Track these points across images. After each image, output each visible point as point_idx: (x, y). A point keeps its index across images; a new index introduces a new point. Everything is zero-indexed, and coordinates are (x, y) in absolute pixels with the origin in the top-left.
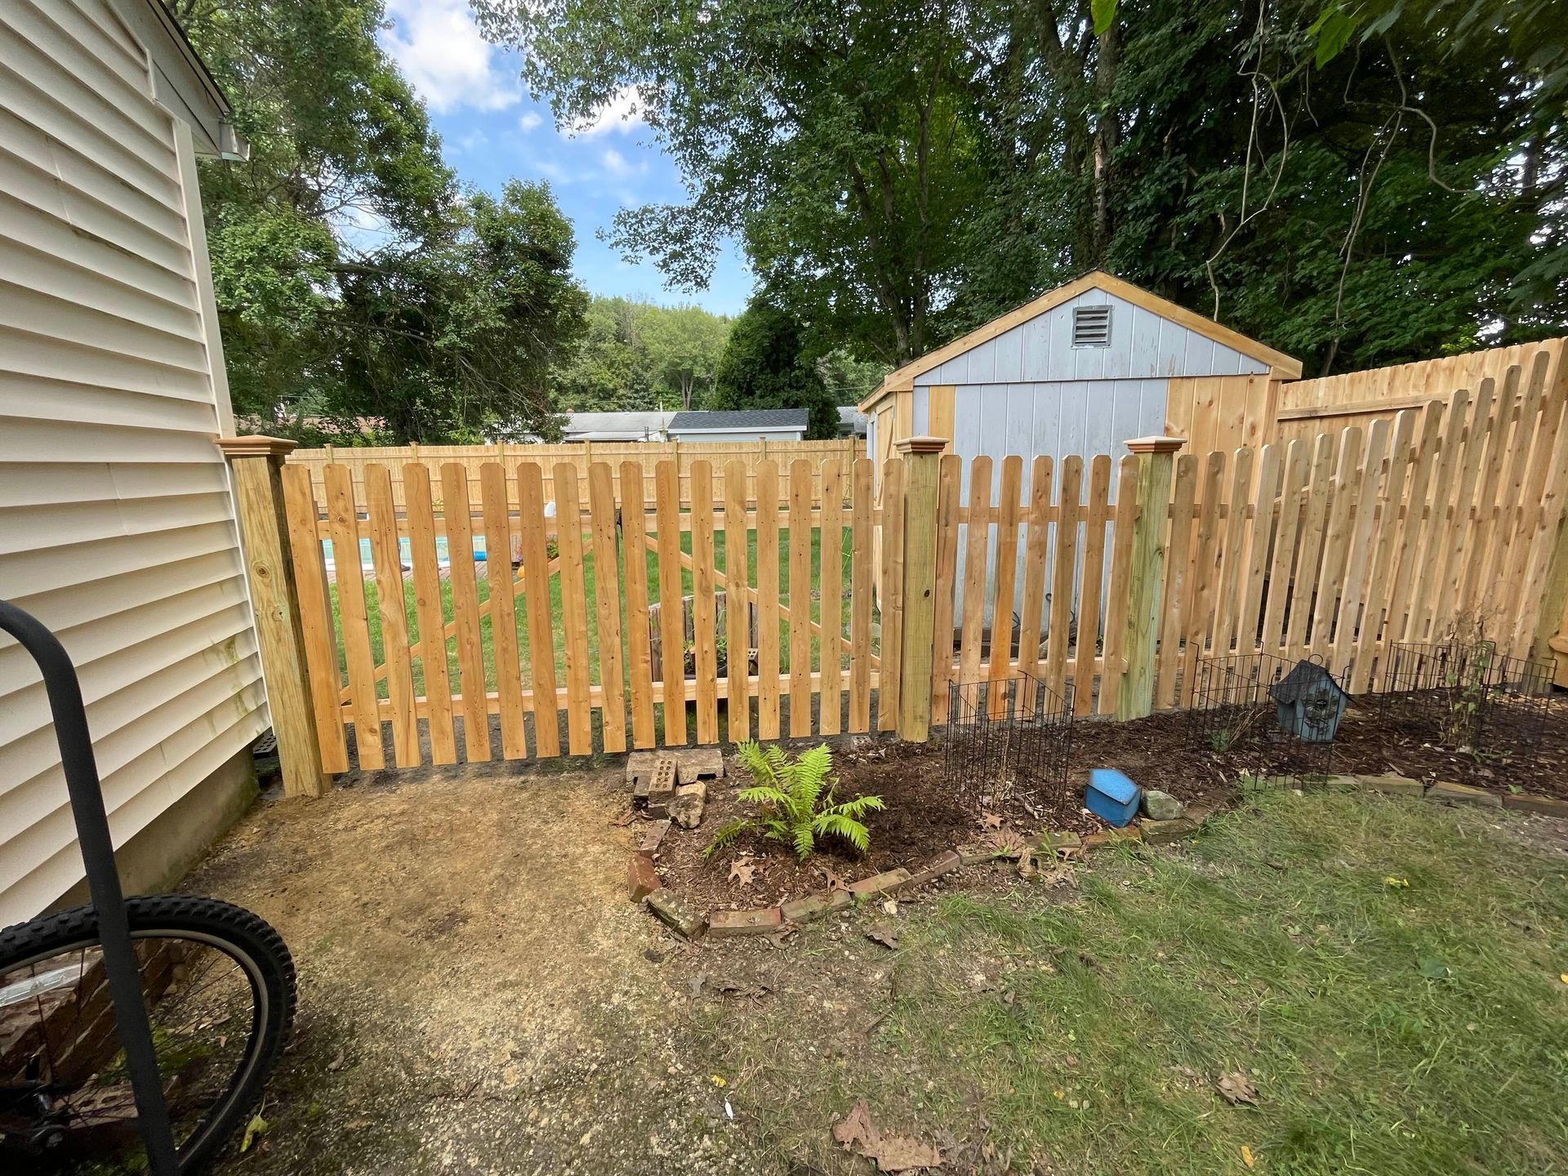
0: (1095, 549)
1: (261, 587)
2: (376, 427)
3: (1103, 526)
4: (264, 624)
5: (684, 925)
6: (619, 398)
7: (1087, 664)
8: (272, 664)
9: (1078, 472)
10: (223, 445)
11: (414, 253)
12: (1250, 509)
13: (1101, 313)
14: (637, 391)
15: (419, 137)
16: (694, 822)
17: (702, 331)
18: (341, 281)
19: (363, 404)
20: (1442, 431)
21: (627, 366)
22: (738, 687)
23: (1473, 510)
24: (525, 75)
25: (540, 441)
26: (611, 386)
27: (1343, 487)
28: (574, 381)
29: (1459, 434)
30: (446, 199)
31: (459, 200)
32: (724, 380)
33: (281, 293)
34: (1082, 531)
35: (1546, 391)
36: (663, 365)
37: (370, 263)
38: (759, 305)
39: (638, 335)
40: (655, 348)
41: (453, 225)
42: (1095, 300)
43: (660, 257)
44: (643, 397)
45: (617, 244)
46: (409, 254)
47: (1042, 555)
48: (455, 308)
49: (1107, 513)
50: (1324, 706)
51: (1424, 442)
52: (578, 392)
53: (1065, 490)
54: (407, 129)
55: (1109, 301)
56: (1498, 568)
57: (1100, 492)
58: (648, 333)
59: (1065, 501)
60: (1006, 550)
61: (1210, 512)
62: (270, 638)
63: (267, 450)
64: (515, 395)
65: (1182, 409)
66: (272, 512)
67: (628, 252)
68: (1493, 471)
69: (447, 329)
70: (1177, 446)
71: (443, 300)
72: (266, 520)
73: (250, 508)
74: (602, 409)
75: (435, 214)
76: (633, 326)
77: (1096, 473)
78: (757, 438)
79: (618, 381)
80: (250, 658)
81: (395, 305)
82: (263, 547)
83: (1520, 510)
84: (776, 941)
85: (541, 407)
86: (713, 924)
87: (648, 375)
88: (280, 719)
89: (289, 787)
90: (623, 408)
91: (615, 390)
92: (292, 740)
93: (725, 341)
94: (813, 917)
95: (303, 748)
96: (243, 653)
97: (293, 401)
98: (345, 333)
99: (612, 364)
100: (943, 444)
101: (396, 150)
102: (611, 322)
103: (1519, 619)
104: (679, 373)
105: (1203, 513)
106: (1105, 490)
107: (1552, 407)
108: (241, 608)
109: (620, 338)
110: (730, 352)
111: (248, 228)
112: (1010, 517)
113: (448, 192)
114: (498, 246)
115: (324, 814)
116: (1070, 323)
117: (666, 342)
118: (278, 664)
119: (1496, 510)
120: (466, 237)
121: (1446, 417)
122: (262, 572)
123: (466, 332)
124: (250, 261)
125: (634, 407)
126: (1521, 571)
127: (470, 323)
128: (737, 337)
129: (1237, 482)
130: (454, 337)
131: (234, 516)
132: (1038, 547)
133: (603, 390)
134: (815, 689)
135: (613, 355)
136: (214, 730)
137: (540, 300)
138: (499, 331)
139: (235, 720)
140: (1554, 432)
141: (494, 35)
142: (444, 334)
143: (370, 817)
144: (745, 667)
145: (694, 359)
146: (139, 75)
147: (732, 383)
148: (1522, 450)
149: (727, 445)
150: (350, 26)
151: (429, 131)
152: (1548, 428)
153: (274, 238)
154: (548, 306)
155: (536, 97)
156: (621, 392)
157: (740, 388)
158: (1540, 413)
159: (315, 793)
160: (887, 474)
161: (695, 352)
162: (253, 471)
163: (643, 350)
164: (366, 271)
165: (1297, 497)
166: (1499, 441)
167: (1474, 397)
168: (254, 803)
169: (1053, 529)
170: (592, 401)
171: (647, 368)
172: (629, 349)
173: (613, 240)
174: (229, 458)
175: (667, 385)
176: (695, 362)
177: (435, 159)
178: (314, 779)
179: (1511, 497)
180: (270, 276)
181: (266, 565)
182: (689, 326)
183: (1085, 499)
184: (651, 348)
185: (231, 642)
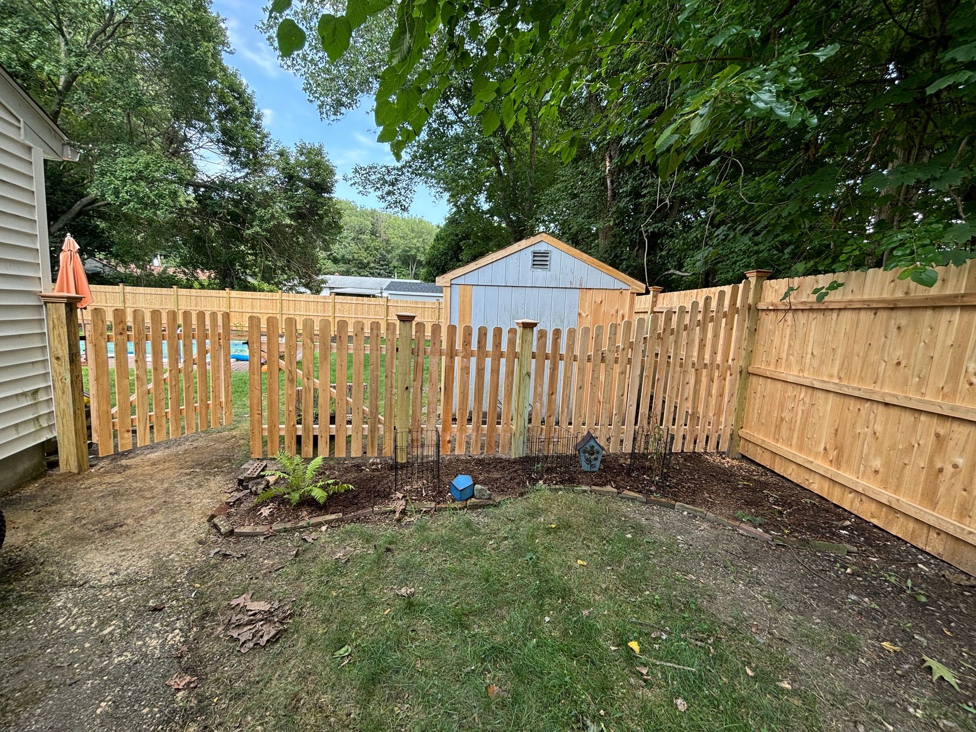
0: (495, 371)
1: (56, 365)
2: (209, 277)
3: (499, 361)
4: (56, 383)
5: (223, 530)
6: (371, 268)
7: (492, 429)
8: (59, 404)
9: (485, 334)
10: (43, 297)
11: (241, 178)
12: (575, 357)
13: (545, 254)
14: (382, 265)
15: (248, 114)
16: (259, 492)
17: (422, 233)
18: (195, 191)
19: (202, 264)
20: (674, 324)
21: (377, 250)
22: (306, 429)
23: (694, 364)
24: (305, 89)
25: (308, 291)
26: (365, 261)
27: (623, 349)
28: (343, 256)
29: (682, 327)
30: (263, 149)
31: (271, 150)
32: (429, 263)
33: (149, 197)
34: (488, 361)
35: (726, 309)
36: (399, 251)
37: (213, 182)
38: (452, 221)
39: (385, 232)
40: (394, 240)
41: (265, 164)
42: (542, 248)
43: (379, 193)
44: (385, 269)
45: (354, 184)
46: (237, 179)
47: (468, 373)
48: (261, 212)
49: (502, 355)
50: (592, 454)
51: (664, 329)
52: (345, 263)
53: (479, 342)
54: (241, 109)
55: (550, 248)
56: (709, 394)
57: (497, 345)
58: (391, 231)
59: (479, 348)
60: (450, 369)
61: (554, 357)
62: (59, 392)
63: (65, 300)
64: (295, 265)
65: (587, 304)
66: (65, 329)
67: (361, 189)
68: (702, 346)
69: (254, 223)
70: (535, 325)
71: (254, 207)
72: (62, 334)
73: (54, 327)
74: (360, 275)
75: (255, 156)
76: (381, 228)
77: (495, 335)
78: (434, 300)
79: (371, 258)
80: (47, 400)
81: (224, 208)
82: (59, 347)
83: (718, 365)
84: (262, 539)
85: (310, 273)
86: (236, 530)
87: (389, 256)
88: (61, 432)
89: (63, 468)
90: (373, 275)
91: (368, 263)
92: (66, 443)
93: (432, 241)
94: (286, 530)
95: (72, 448)
96: (42, 397)
97: (166, 257)
98: (195, 221)
99: (368, 247)
100: (414, 317)
101: (234, 120)
102: (368, 223)
103: (723, 419)
104: (409, 256)
105: (551, 356)
106: (500, 343)
107: (729, 317)
108: (46, 375)
109: (373, 233)
110: (433, 247)
111: (133, 159)
112: (452, 354)
113: (264, 145)
114: (291, 178)
115: (77, 481)
116: (530, 257)
117: (401, 237)
118: (62, 405)
119: (706, 365)
120: (272, 172)
121: (675, 318)
122: (58, 358)
123: (265, 226)
124: (131, 178)
125: (380, 275)
126: (721, 395)
127: (269, 220)
128: (438, 239)
129: (568, 343)
130: (258, 229)
131: (46, 331)
132: (466, 370)
133: (361, 263)
134: (349, 433)
135: (369, 243)
136: (18, 433)
137: (313, 211)
138: (289, 226)
139: (33, 430)
140: (732, 329)
141: (289, 66)
142: (252, 226)
143: (101, 484)
144: (311, 419)
145: (418, 249)
146: (15, 130)
147: (433, 266)
148: (716, 336)
149: (416, 302)
150: (205, 53)
151: (256, 111)
152: (729, 327)
153: (147, 166)
154: (318, 215)
155: (311, 101)
156: (372, 265)
157: (438, 269)
158: (724, 320)
159: (76, 471)
160: (387, 329)
161: (418, 245)
162: (57, 310)
163: (387, 242)
164: (210, 187)
165: (600, 353)
166: (704, 331)
167: (689, 308)
168: (42, 473)
169: (473, 360)
170: (353, 269)
171: (389, 252)
172: (379, 240)
173: (353, 181)
174: (46, 303)
175: (400, 263)
176: (418, 251)
177: (257, 126)
178: (76, 464)
179: (713, 359)
180: (143, 188)
181: (60, 355)
182: (416, 229)
183: (489, 347)
184: (392, 241)
185: (35, 392)
